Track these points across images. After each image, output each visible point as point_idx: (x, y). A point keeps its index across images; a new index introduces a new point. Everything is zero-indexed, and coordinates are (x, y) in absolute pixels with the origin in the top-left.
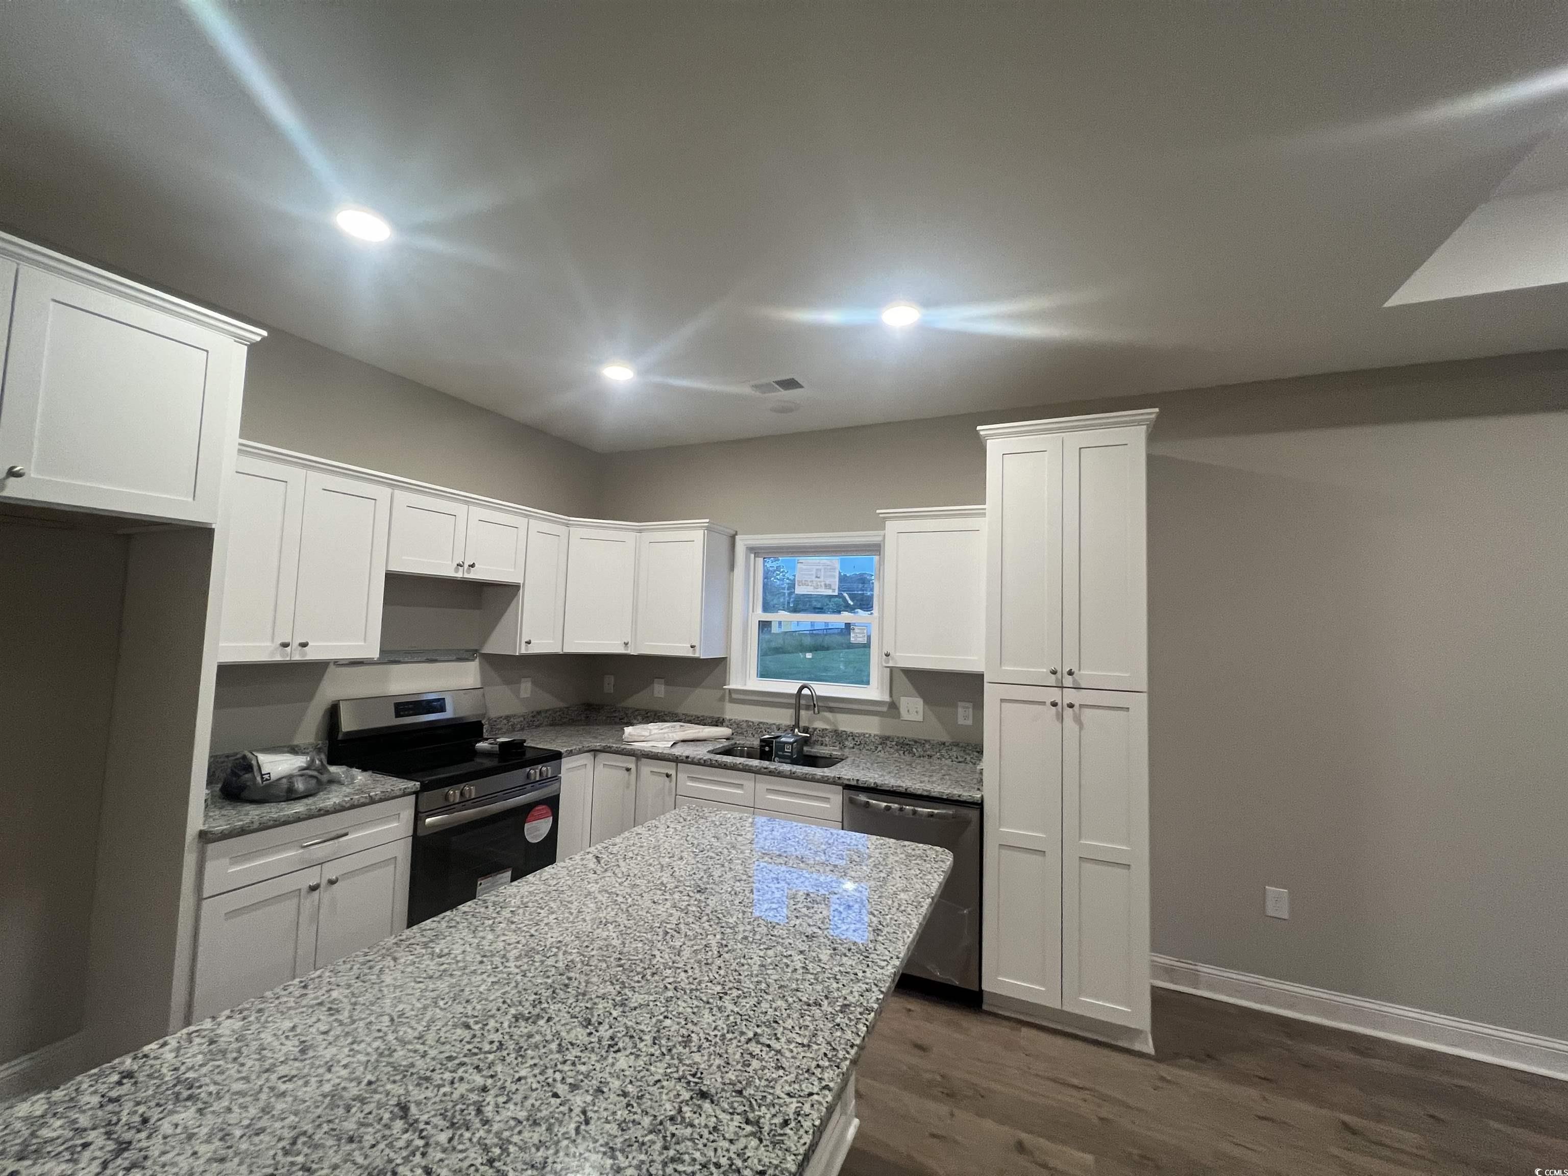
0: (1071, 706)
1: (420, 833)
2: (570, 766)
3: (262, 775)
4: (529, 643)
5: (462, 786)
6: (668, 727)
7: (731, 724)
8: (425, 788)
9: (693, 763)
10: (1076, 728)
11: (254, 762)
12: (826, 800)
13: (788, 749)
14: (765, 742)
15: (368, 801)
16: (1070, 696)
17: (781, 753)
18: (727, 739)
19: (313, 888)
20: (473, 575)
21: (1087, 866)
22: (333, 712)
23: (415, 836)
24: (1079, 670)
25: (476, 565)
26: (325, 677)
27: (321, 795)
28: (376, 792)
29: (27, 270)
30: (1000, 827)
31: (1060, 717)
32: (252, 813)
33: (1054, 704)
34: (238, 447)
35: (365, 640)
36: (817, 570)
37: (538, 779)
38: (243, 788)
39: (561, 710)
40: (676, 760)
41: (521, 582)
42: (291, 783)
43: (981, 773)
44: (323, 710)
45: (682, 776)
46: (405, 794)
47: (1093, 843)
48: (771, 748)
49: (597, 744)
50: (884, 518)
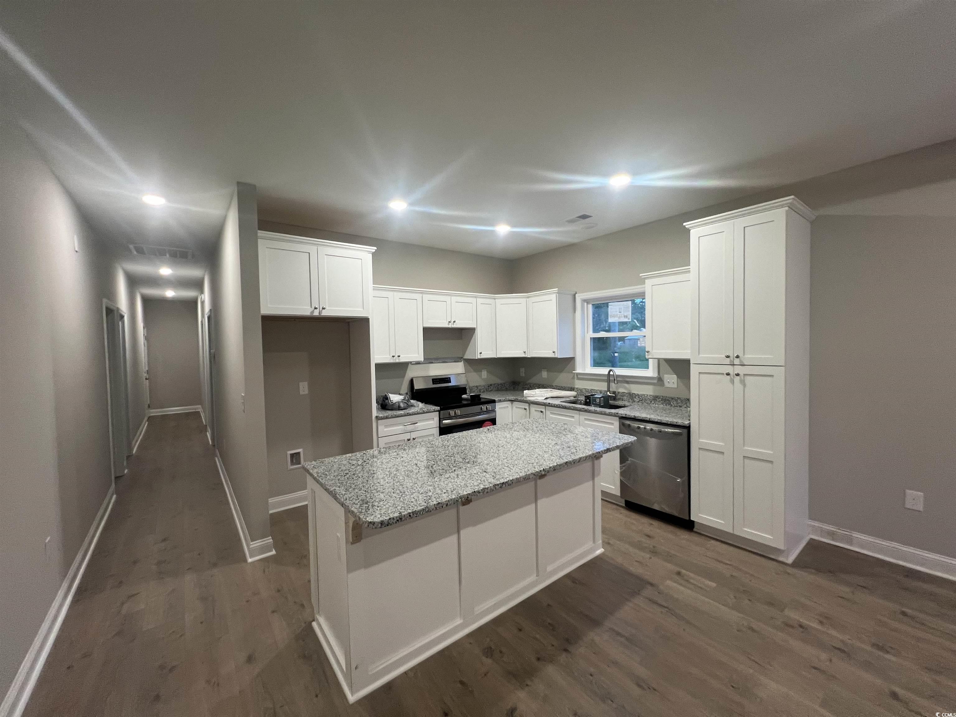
0: (738, 375)
1: (442, 426)
2: (500, 406)
3: (391, 401)
4: (481, 353)
5: (455, 410)
6: (544, 391)
7: (577, 390)
8: (441, 409)
9: (552, 406)
10: (741, 387)
11: (388, 396)
12: (612, 424)
13: (598, 401)
14: (587, 397)
15: (423, 412)
16: (738, 370)
17: (594, 403)
18: (574, 397)
19: (409, 440)
20: (455, 326)
21: (747, 461)
22: (412, 381)
23: (440, 427)
24: (744, 355)
25: (456, 321)
26: (408, 370)
27: (409, 409)
28: (425, 410)
29: (320, 248)
30: (699, 439)
31: (732, 382)
32: (389, 413)
33: (728, 374)
34: (372, 288)
35: (418, 354)
36: (619, 308)
37: (485, 410)
38: (386, 405)
39: (501, 384)
40: (545, 405)
41: (476, 327)
42: (399, 404)
43: (690, 412)
44: (408, 382)
45: (548, 413)
46: (435, 411)
47: (750, 449)
48: (590, 400)
49: (512, 398)
50: (645, 278)
